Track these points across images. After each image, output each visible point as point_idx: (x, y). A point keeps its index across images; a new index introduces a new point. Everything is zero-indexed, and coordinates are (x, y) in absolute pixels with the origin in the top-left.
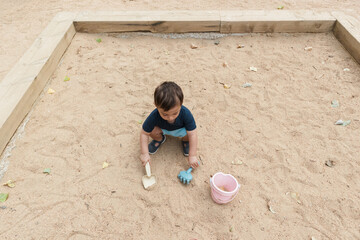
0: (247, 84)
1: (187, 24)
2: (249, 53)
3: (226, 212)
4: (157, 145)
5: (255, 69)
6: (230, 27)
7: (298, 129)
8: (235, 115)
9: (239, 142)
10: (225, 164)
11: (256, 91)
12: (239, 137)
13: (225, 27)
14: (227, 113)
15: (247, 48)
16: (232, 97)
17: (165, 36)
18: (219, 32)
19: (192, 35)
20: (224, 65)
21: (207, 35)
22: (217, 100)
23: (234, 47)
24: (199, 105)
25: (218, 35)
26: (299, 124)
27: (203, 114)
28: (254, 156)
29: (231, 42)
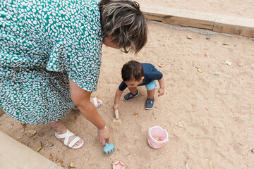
0: (217, 73)
1: (188, 20)
2: (231, 50)
3: (153, 154)
4: (131, 96)
5: (230, 64)
6: (222, 28)
7: (242, 117)
8: (196, 93)
9: (189, 112)
10: (170, 123)
11: (221, 80)
12: (190, 108)
13: (217, 27)
14: (190, 90)
15: (231, 47)
16: (200, 79)
17: (172, 27)
18: (212, 30)
19: (191, 29)
20: (206, 55)
21: (202, 31)
22: (187, 78)
23: (220, 43)
24: (172, 79)
25: (211, 32)
26: (245, 114)
27: (172, 85)
28: (194, 125)
29: (219, 39)
